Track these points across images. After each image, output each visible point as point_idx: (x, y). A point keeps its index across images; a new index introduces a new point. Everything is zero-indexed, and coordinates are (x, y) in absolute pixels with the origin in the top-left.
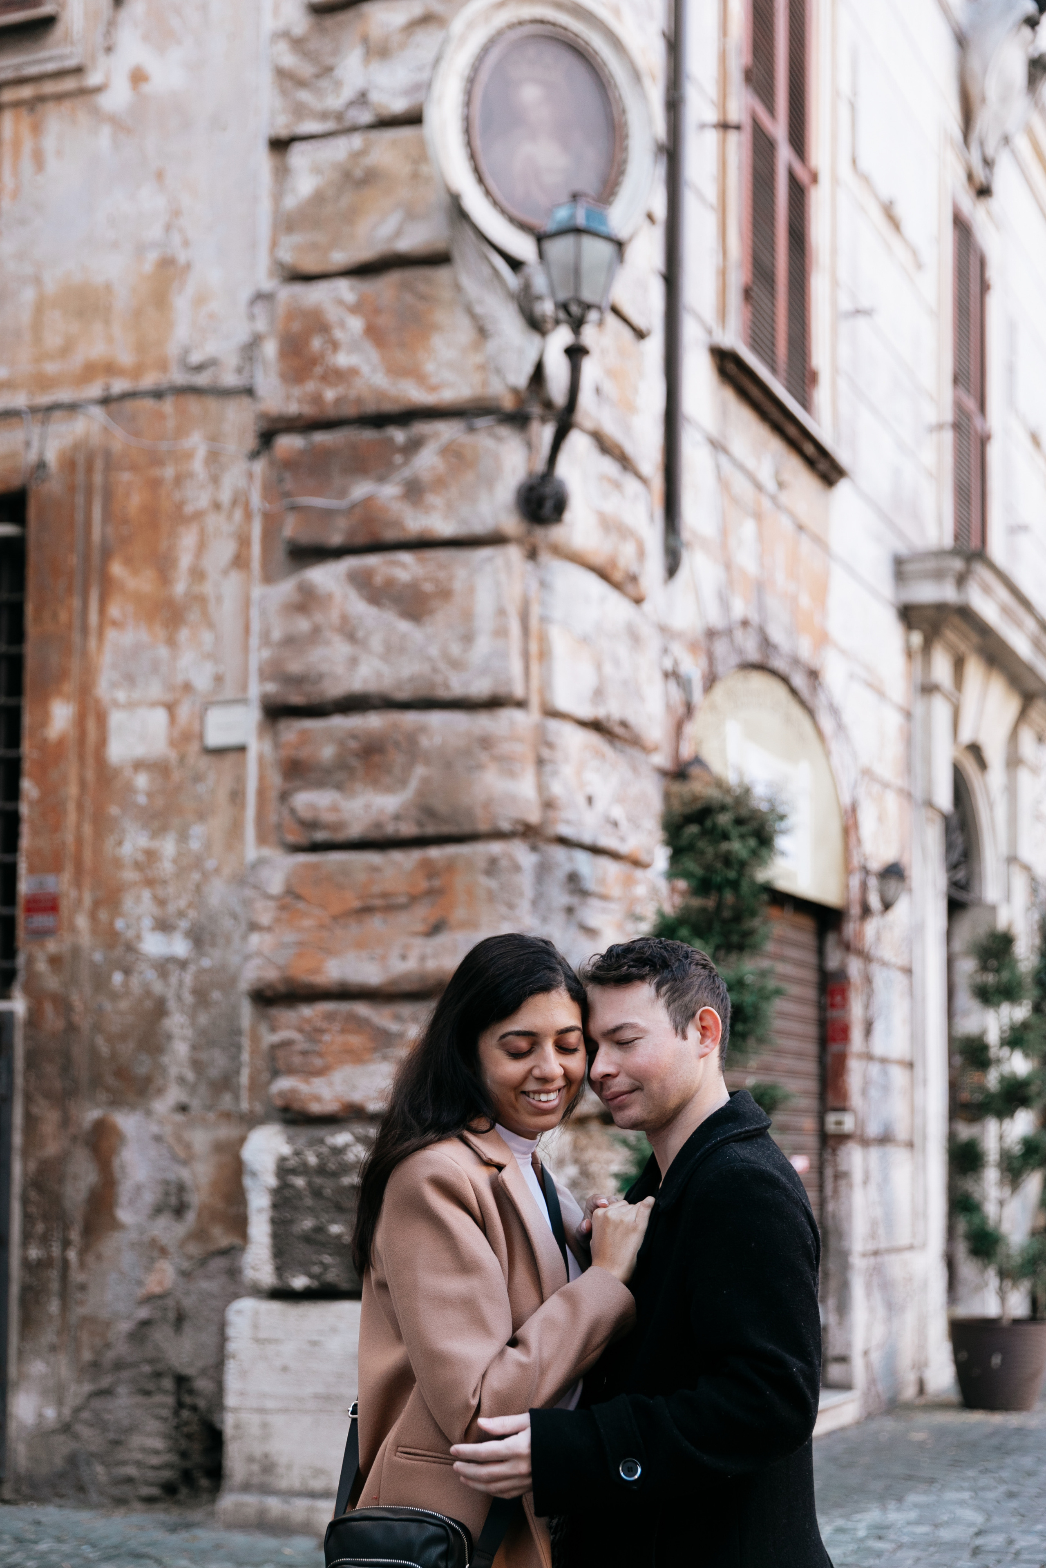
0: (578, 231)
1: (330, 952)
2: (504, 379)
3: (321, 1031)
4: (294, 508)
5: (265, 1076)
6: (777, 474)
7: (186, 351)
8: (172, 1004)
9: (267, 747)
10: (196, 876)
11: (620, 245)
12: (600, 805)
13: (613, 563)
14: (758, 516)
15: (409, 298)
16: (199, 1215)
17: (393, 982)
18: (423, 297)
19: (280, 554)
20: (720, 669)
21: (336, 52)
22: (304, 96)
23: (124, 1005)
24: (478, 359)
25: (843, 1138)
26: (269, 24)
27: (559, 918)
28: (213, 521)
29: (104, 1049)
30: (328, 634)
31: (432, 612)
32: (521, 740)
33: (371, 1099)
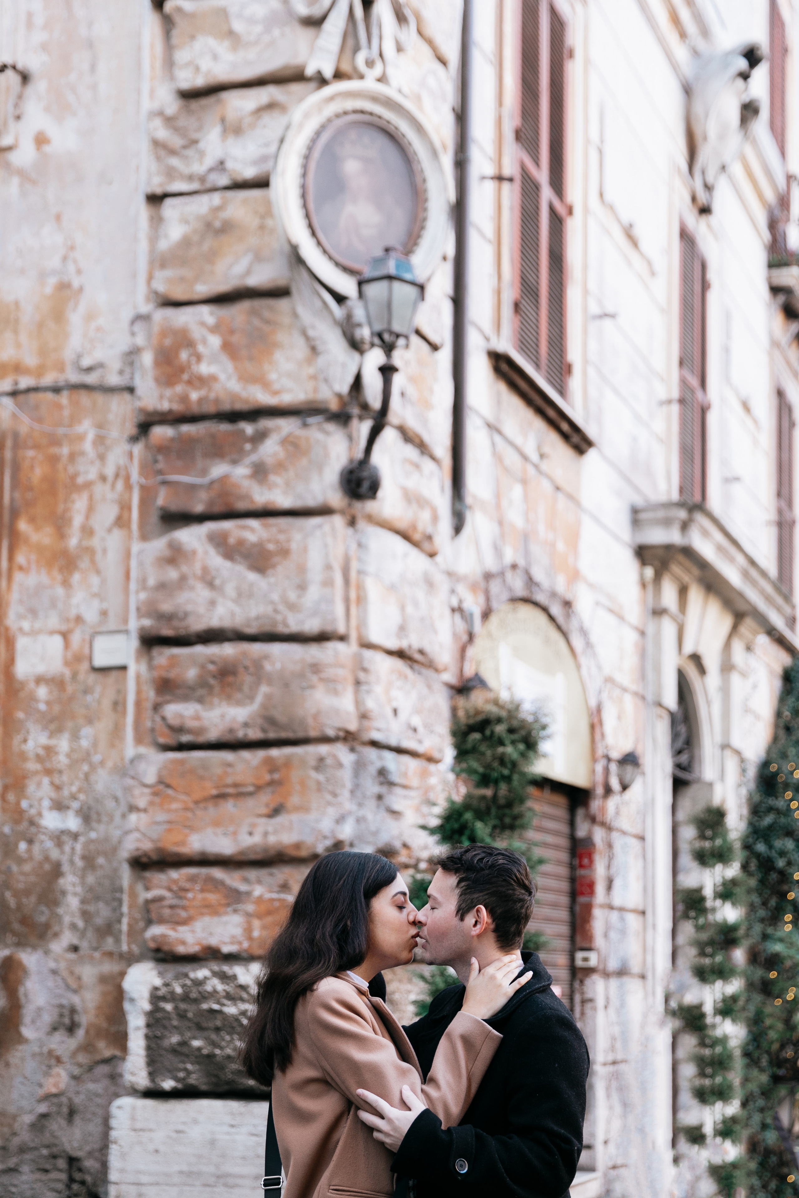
0: (390, 278)
1: (192, 829)
2: (331, 387)
3: (186, 890)
4: (164, 483)
5: (141, 924)
6: (539, 448)
7: (79, 356)
8: (66, 867)
9: (143, 668)
10: (86, 768)
11: (421, 288)
12: (403, 715)
13: (414, 527)
14: (524, 482)
15: (256, 322)
16: (87, 1032)
17: (242, 853)
18: (268, 322)
19: (154, 518)
20: (495, 605)
21: (200, 129)
22: (174, 161)
23: (27, 867)
24: (311, 371)
25: (590, 971)
26: (147, 105)
27: (372, 803)
28: (99, 489)
29: (12, 902)
30: (191, 582)
31: (274, 566)
32: (342, 666)
33: (225, 943)
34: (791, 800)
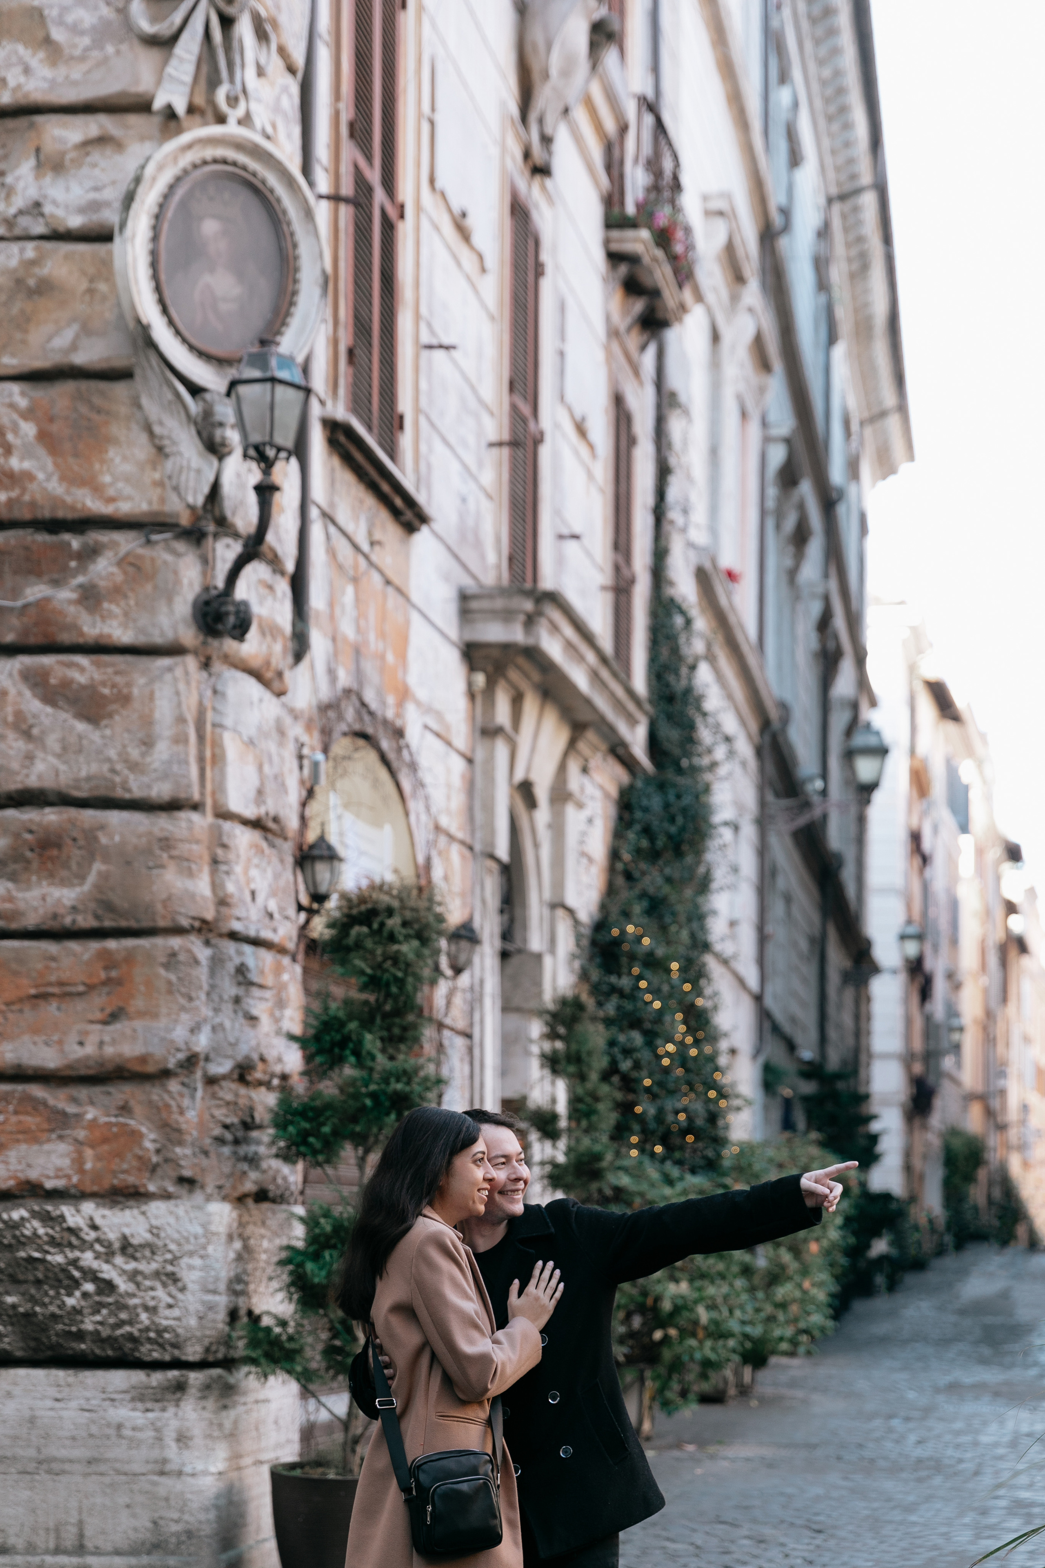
0: (273, 380)
1: (3, 1036)
2: (182, 497)
6: (370, 533)
11: (308, 392)
12: (260, 898)
13: (268, 663)
14: (355, 580)
15: (84, 409)
17: (69, 1067)
18: (99, 411)
21: (5, 158)
24: (156, 475)
27: (228, 1008)
31: (110, 716)
32: (197, 842)
33: (48, 1177)
34: (640, 978)
